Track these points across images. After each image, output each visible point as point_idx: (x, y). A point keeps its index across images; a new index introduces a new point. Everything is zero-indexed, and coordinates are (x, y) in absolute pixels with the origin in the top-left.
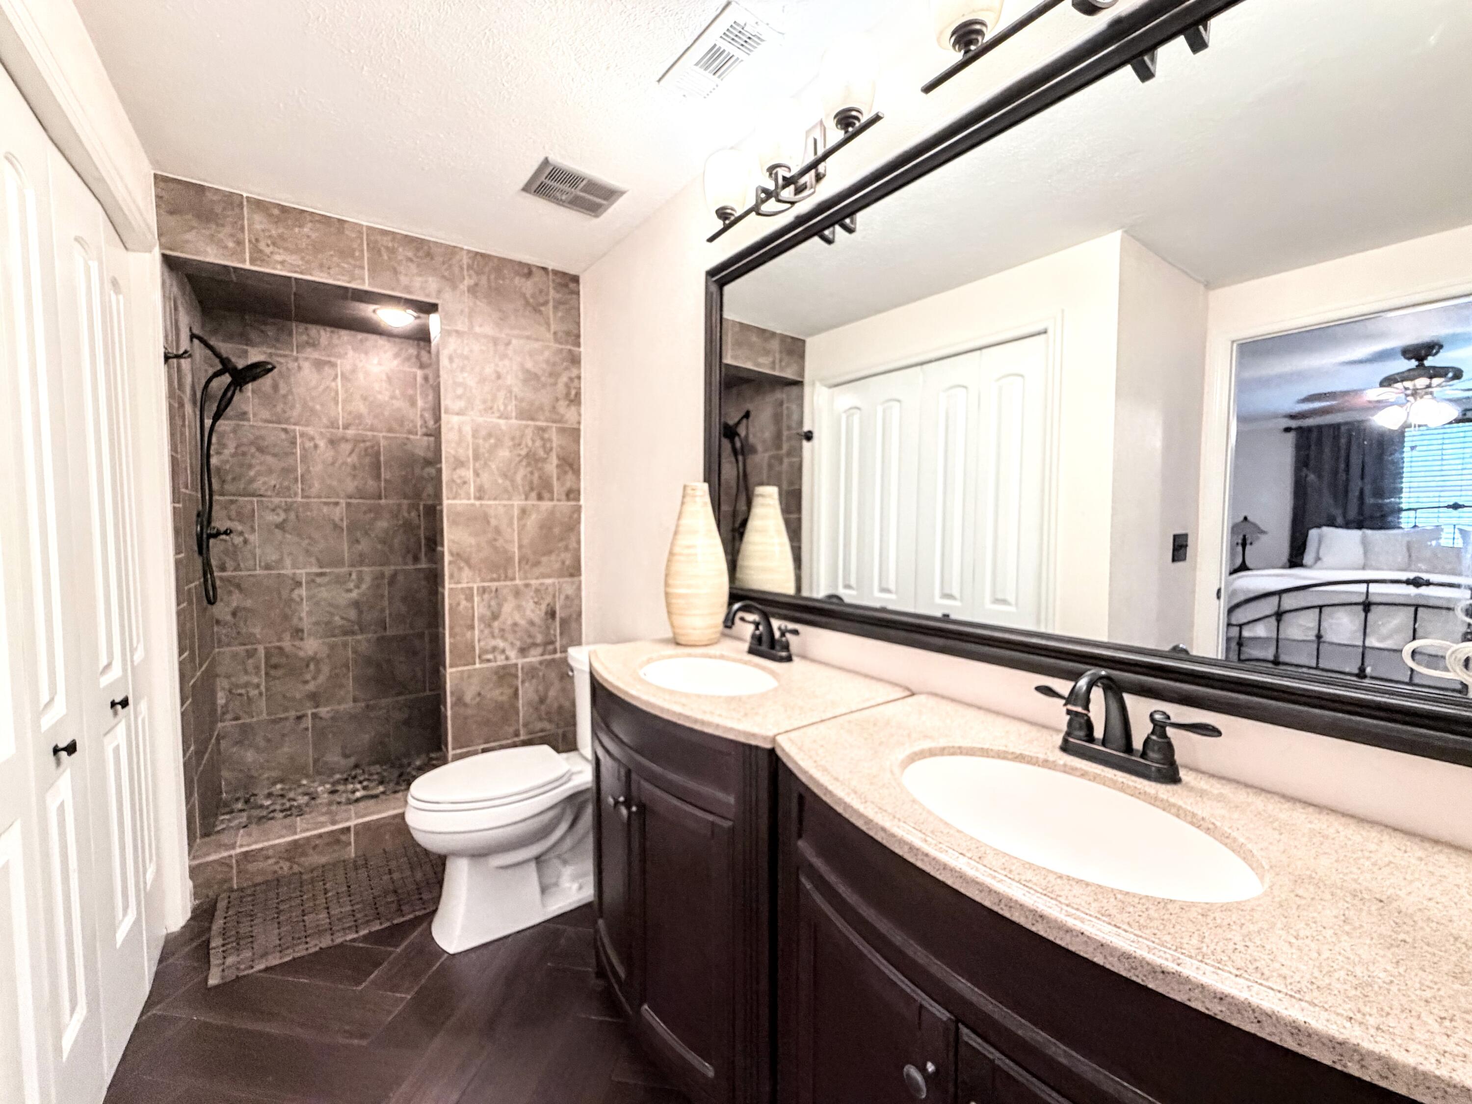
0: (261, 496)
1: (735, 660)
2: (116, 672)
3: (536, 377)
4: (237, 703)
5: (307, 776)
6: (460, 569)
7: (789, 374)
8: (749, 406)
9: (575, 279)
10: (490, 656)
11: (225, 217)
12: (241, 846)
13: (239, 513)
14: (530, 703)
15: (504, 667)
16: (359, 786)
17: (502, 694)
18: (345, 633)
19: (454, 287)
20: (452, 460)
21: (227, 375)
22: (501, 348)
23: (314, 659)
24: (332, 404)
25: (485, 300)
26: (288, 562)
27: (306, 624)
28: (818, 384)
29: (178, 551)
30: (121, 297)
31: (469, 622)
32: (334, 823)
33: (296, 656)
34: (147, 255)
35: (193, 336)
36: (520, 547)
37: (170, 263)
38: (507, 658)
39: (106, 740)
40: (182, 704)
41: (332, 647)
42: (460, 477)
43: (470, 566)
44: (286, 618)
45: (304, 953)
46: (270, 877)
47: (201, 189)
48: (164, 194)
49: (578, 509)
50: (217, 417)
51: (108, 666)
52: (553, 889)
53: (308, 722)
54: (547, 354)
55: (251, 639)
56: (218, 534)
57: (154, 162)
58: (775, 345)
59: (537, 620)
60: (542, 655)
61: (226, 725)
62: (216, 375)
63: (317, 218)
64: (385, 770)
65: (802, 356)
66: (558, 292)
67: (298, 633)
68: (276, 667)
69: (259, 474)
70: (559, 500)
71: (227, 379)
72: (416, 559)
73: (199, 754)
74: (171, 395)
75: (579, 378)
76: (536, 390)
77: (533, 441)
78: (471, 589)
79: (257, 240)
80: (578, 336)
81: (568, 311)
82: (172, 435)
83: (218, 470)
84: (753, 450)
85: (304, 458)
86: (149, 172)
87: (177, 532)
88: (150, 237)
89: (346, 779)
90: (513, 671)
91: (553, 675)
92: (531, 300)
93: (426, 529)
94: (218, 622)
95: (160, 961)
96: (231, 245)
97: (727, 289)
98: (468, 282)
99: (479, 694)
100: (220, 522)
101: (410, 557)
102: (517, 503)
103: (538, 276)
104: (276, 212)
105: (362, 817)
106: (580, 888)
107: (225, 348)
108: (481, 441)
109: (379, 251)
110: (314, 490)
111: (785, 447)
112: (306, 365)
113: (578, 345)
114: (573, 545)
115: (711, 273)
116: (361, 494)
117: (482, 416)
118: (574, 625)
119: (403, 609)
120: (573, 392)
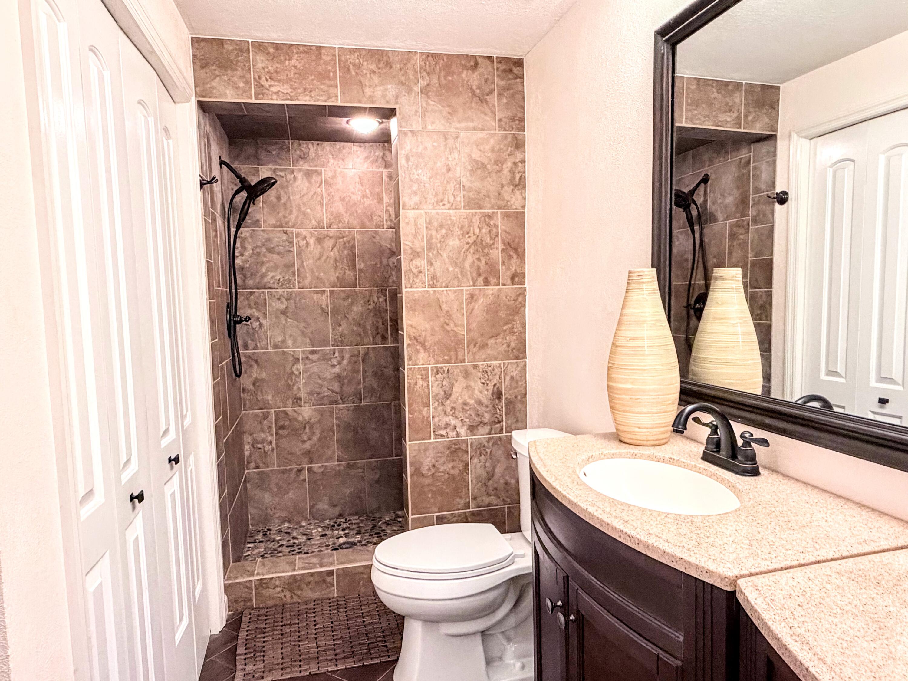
0: (271, 288)
1: (686, 466)
2: (172, 435)
3: (484, 166)
4: (257, 454)
5: (306, 519)
6: (418, 351)
7: (758, 129)
8: (707, 170)
9: (519, 63)
10: (443, 432)
11: (238, 61)
12: (258, 574)
13: (256, 303)
14: (478, 478)
15: (456, 443)
16: (342, 533)
17: (453, 467)
18: (332, 403)
19: (410, 91)
20: (409, 251)
21: (245, 191)
22: (450, 141)
23: (307, 423)
24: (318, 207)
25: (436, 99)
26: (290, 342)
27: (303, 395)
28: (794, 136)
29: (213, 337)
30: (170, 141)
31: (425, 400)
32: (321, 566)
33: (296, 420)
34: (187, 104)
35: (222, 163)
36: (469, 331)
37: (203, 107)
38: (458, 435)
39: (166, 487)
40: (218, 458)
41: (322, 413)
42: (417, 267)
43: (425, 349)
44: (289, 387)
45: (297, 675)
46: (278, 602)
47: (221, 42)
48: (198, 53)
49: (523, 293)
50: (238, 227)
51: (166, 431)
52: (497, 664)
53: (305, 474)
54: (492, 142)
55: (265, 405)
56: (240, 322)
57: (191, 28)
58: (739, 98)
59: (485, 401)
60: (489, 433)
61: (250, 471)
62: (238, 192)
63: (301, 49)
64: (362, 521)
65: (774, 105)
66: (502, 79)
67: (297, 400)
68: (282, 427)
69: (268, 270)
70: (504, 285)
71: (244, 194)
72: (384, 339)
73: (232, 495)
74: (206, 213)
75: (523, 161)
76: (483, 179)
77: (480, 229)
78: (426, 369)
79: (260, 78)
80: (522, 120)
81: (513, 96)
82: (208, 246)
83: (242, 268)
84: (712, 218)
85: (299, 254)
86: (187, 36)
87: (212, 322)
88: (188, 90)
89: (333, 526)
90: (464, 447)
91: (499, 453)
92: (478, 91)
93: (391, 311)
94: (244, 390)
95: (206, 657)
96: (242, 85)
97: (680, 47)
98: (422, 83)
99: (434, 466)
100: (243, 312)
101: (379, 339)
102: (467, 289)
103: (484, 67)
104: (271, 50)
105: (342, 563)
106: (523, 667)
107: (244, 169)
108: (434, 233)
109: (348, 69)
110: (307, 282)
111: (752, 212)
112: (299, 176)
113: (522, 129)
114: (517, 327)
115: (662, 33)
116: (342, 282)
117: (434, 208)
118: (519, 406)
119: (375, 383)
120: (518, 176)
